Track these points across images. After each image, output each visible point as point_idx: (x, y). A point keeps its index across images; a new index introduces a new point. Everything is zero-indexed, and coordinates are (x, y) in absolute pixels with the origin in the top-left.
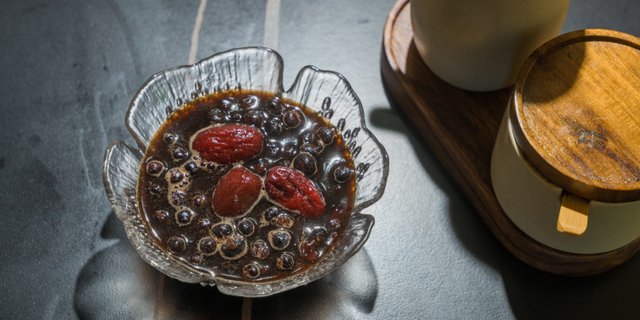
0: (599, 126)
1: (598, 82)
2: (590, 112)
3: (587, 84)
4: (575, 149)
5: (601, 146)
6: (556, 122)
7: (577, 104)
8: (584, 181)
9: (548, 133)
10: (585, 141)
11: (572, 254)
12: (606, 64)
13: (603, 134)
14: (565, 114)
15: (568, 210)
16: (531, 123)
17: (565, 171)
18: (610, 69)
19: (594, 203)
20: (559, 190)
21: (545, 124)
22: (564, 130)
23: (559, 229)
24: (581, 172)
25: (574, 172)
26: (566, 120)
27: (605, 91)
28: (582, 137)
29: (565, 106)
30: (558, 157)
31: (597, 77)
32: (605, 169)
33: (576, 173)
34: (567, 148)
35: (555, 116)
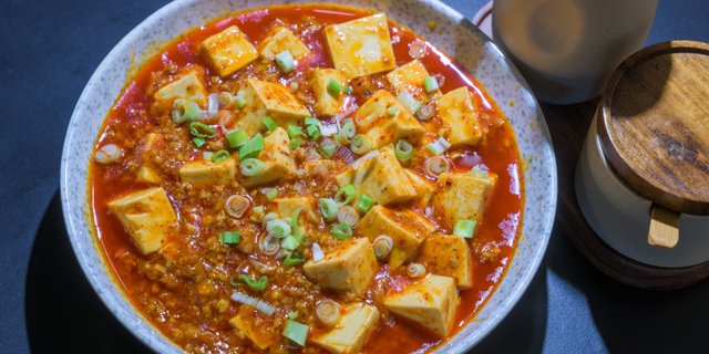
0: (689, 138)
1: (686, 94)
2: (679, 124)
3: (675, 96)
4: (666, 162)
5: (691, 159)
6: (645, 135)
7: (666, 116)
8: (675, 193)
9: (638, 145)
10: (675, 153)
11: (660, 268)
12: (694, 76)
13: (693, 145)
14: (654, 126)
15: (659, 223)
16: (620, 135)
17: (656, 183)
18: (698, 80)
19: (685, 216)
20: (649, 203)
21: (634, 136)
22: (654, 142)
23: (650, 242)
24: (672, 185)
25: (665, 184)
26: (656, 132)
27: (694, 102)
28: (672, 149)
29: (654, 118)
30: (647, 170)
31: (685, 88)
32: (696, 181)
33: (668, 186)
34: (657, 160)
35: (644, 128)
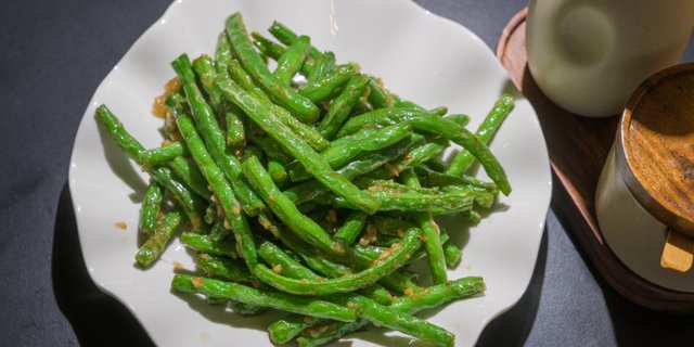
4: (681, 185)
6: (663, 156)
7: (686, 138)
8: (688, 218)
9: (654, 165)
11: (673, 291)
14: (672, 148)
15: (673, 247)
16: (636, 154)
17: (668, 206)
20: (664, 227)
21: (651, 156)
22: (671, 163)
23: (663, 265)
24: (685, 208)
25: (677, 207)
28: (688, 172)
29: (673, 140)
30: (662, 190)
33: (680, 209)
34: (672, 182)
35: (662, 148)
